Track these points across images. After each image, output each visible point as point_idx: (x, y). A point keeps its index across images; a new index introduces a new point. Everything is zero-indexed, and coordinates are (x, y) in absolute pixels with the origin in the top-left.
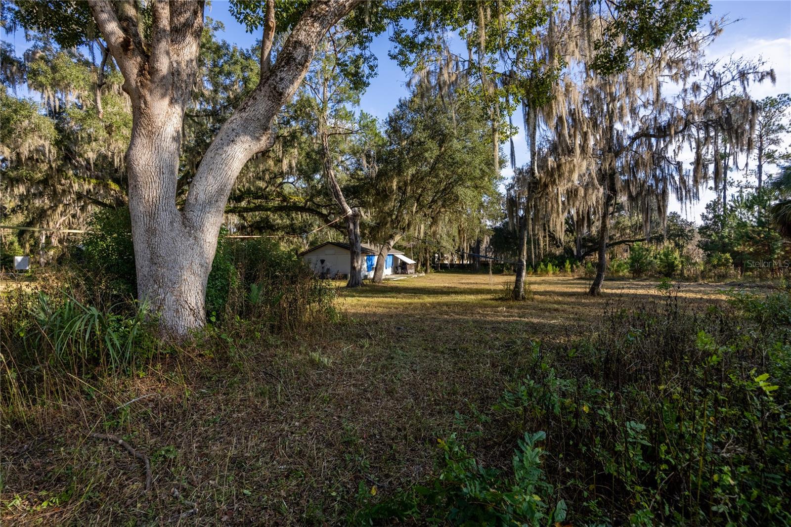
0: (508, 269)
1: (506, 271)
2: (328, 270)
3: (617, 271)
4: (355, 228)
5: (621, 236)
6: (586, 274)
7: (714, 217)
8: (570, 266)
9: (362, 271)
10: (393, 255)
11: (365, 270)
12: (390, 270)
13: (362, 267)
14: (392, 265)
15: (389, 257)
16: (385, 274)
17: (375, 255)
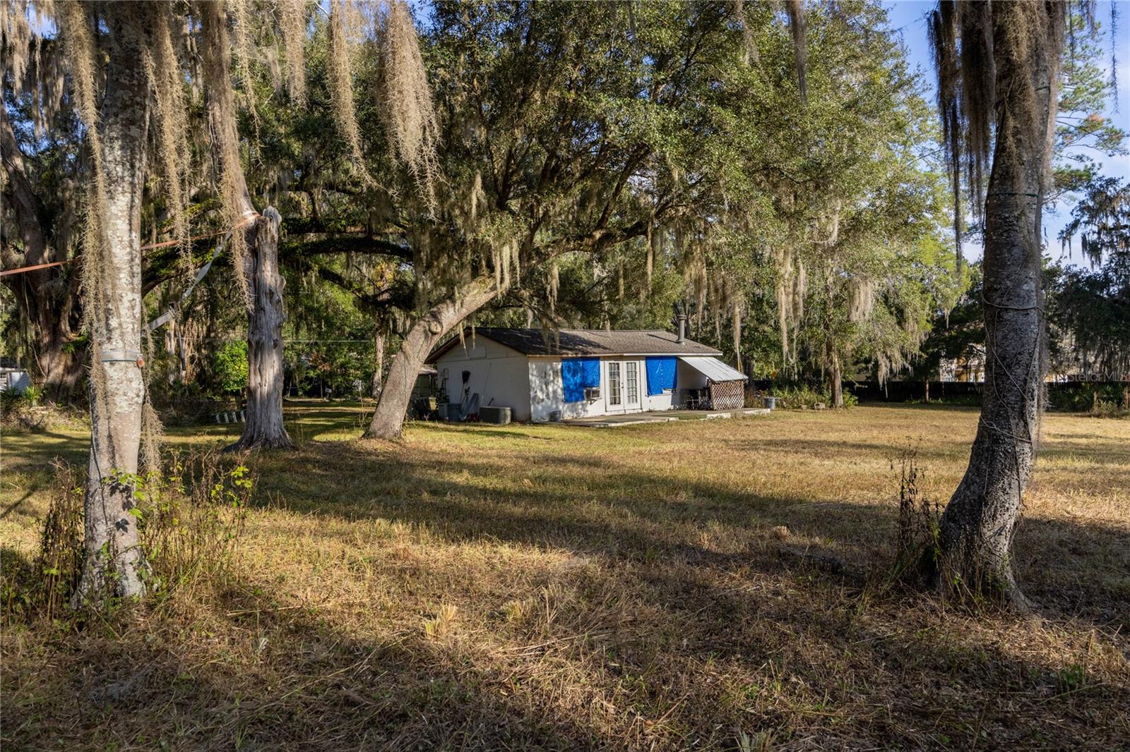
2: (475, 396)
9: (543, 400)
10: (677, 358)
11: (555, 397)
12: (670, 398)
13: (542, 390)
14: (675, 386)
15: (659, 364)
16: (645, 410)
17: (598, 359)
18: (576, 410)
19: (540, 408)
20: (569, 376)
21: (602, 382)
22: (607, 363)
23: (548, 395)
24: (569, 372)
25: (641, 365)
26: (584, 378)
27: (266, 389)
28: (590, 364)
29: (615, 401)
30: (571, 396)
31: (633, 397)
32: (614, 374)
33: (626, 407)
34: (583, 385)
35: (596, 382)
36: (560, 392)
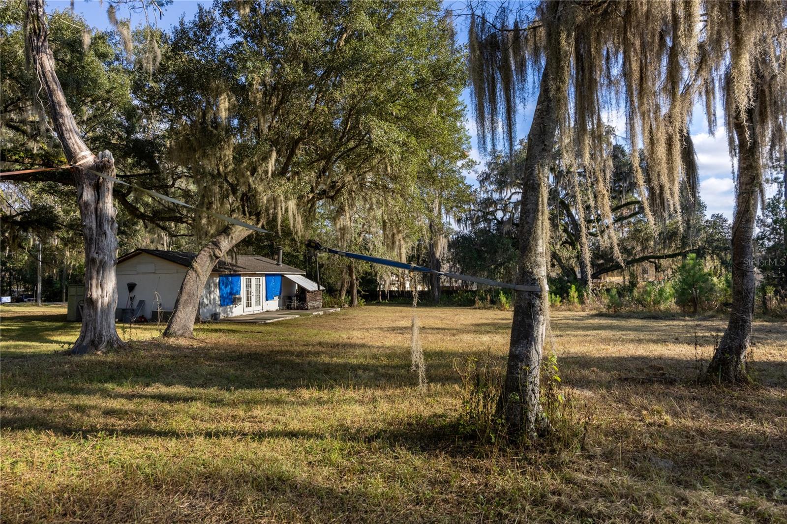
0: (482, 299)
1: (479, 303)
2: (142, 302)
3: (657, 303)
4: (97, 201)
5: (643, 250)
6: (609, 307)
7: (775, 222)
8: (576, 295)
9: (207, 305)
10: (282, 275)
11: (214, 303)
12: (277, 302)
13: (207, 297)
14: (280, 294)
15: (272, 279)
16: (265, 310)
17: (240, 275)
18: (227, 312)
19: (205, 311)
20: (223, 287)
21: (242, 291)
22: (245, 278)
23: (210, 301)
24: (223, 284)
25: (263, 279)
26: (232, 289)
27: (106, 300)
28: (235, 279)
29: (249, 305)
30: (224, 301)
31: (258, 303)
32: (249, 286)
33: (255, 309)
34: (231, 294)
35: (238, 292)
36: (217, 299)
